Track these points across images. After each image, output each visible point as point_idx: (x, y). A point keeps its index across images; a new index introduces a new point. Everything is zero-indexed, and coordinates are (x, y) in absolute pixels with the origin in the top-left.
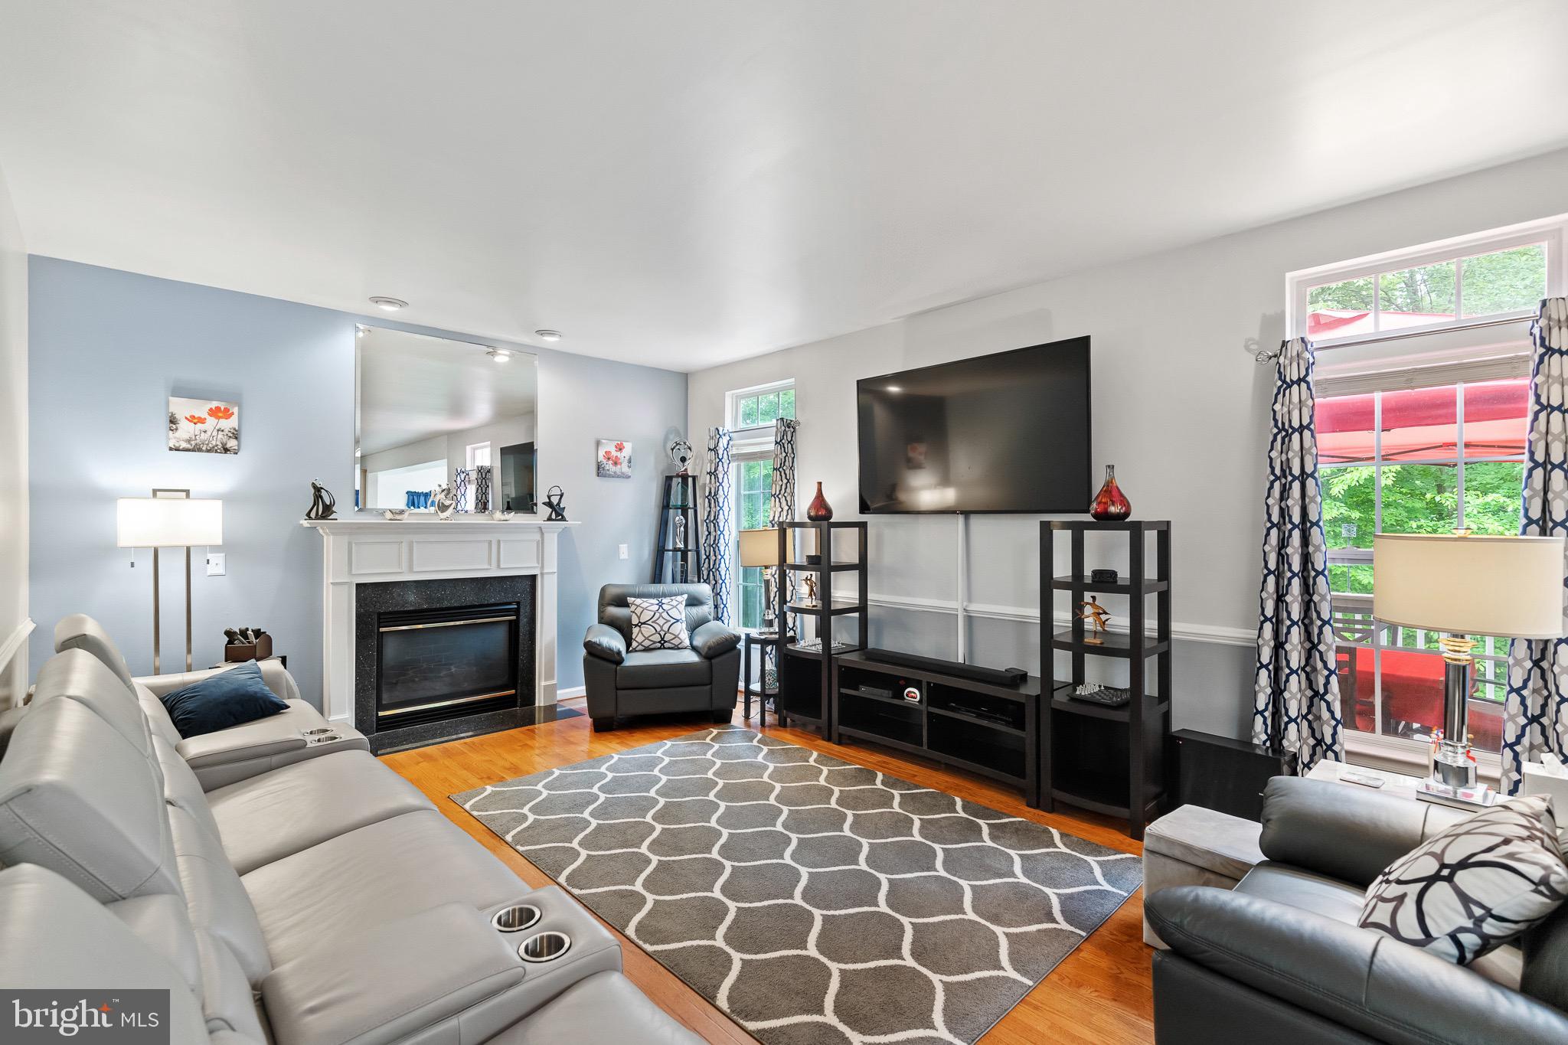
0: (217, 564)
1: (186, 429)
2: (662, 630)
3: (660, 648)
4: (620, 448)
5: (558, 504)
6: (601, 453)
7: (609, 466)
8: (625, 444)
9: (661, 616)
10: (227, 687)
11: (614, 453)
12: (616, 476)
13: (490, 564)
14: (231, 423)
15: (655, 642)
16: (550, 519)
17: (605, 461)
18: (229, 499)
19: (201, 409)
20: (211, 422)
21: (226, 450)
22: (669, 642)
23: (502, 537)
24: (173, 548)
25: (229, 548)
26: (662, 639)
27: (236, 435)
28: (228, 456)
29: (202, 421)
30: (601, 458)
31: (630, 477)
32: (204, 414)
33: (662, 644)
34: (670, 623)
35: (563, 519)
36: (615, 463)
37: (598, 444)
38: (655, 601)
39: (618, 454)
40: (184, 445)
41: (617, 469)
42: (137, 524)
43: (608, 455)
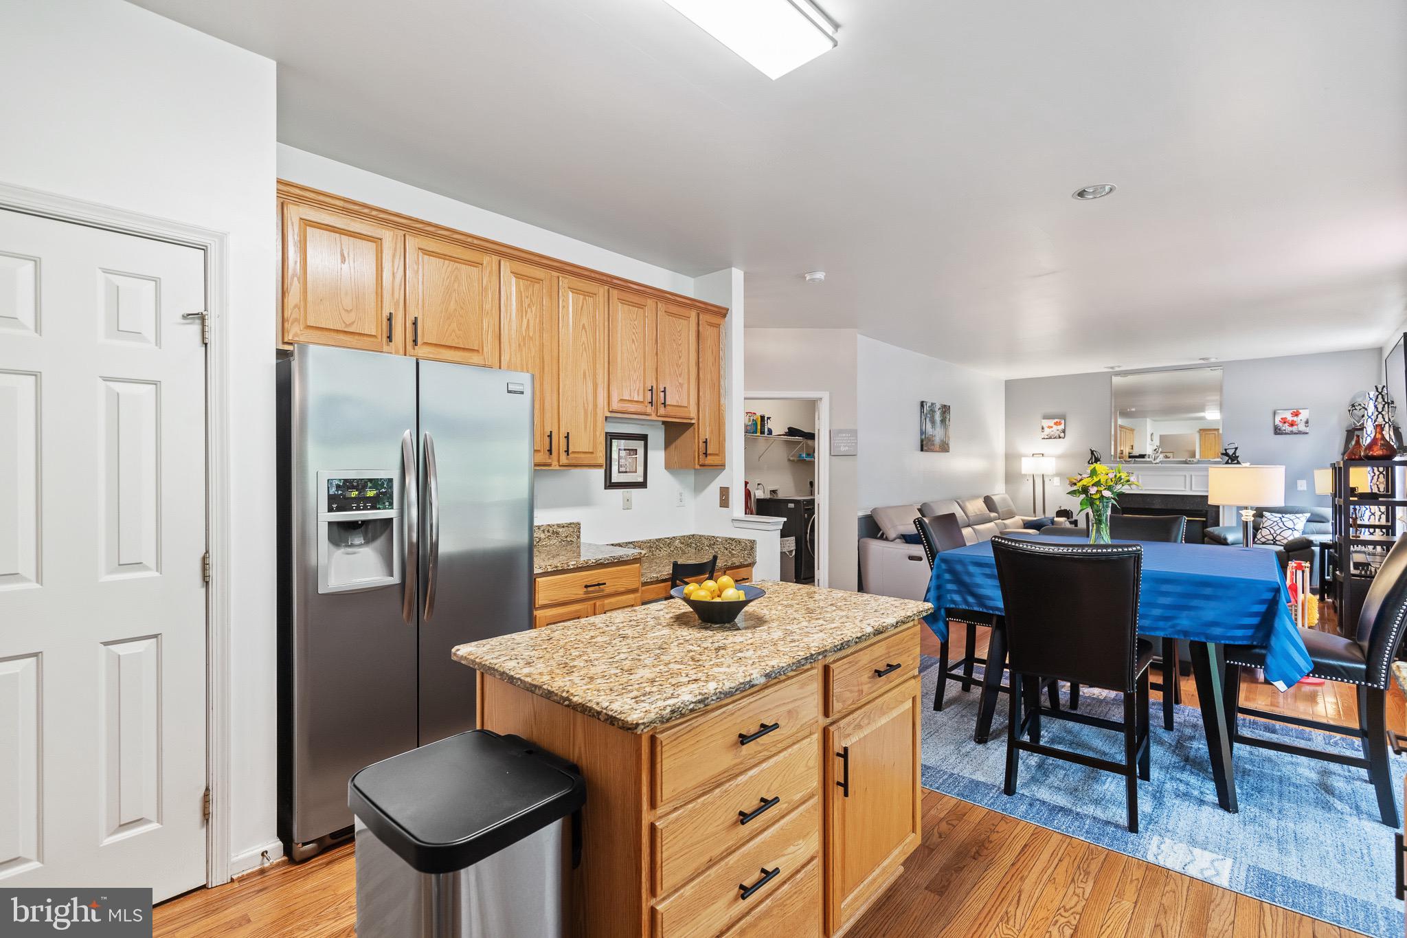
0: (1057, 481)
1: (1047, 431)
2: (1275, 533)
3: (1274, 544)
4: (1296, 414)
5: (1235, 453)
6: (1278, 419)
7: (1286, 428)
8: (1301, 411)
9: (1278, 524)
11: (1290, 418)
12: (1292, 433)
13: (1185, 488)
14: (1062, 427)
15: (1269, 540)
16: (1227, 463)
17: (1281, 425)
18: (1059, 457)
19: (1051, 423)
20: (1055, 427)
21: (1060, 438)
22: (1279, 541)
23: (1193, 473)
24: (1038, 475)
25: (1058, 474)
26: (1274, 539)
28: (1061, 439)
29: (1052, 427)
30: (1277, 422)
31: (1307, 433)
32: (1053, 424)
33: (1274, 542)
34: (1282, 529)
35: (1238, 463)
36: (1292, 425)
37: (1275, 413)
38: (1280, 515)
39: (1295, 419)
40: (1046, 437)
41: (1294, 429)
42: (1027, 466)
43: (1284, 421)
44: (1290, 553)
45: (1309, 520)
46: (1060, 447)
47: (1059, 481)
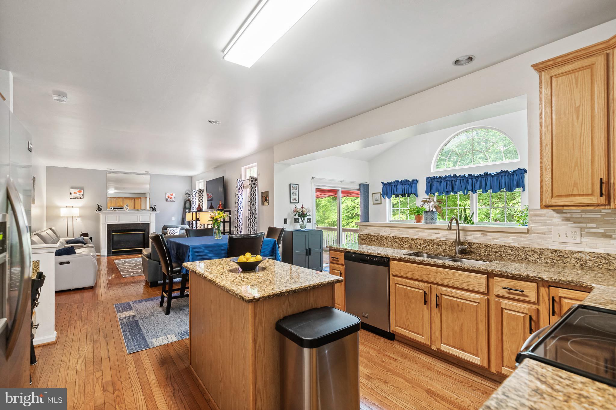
0: (79, 220)
1: (73, 195)
4: (172, 195)
5: (155, 208)
6: (167, 196)
7: (169, 199)
9: (172, 231)
10: (76, 240)
11: (170, 196)
12: (171, 201)
13: (138, 220)
14: (82, 193)
16: (152, 211)
18: (80, 208)
19: (76, 191)
20: (78, 193)
21: (81, 198)
23: (141, 215)
24: (70, 217)
25: (81, 216)
27: (83, 196)
29: (76, 193)
31: (175, 201)
32: (76, 192)
35: (156, 211)
36: (171, 198)
37: (166, 194)
39: (172, 196)
40: (73, 198)
41: (171, 200)
42: (64, 212)
43: (169, 196)
45: (180, 230)
46: (80, 203)
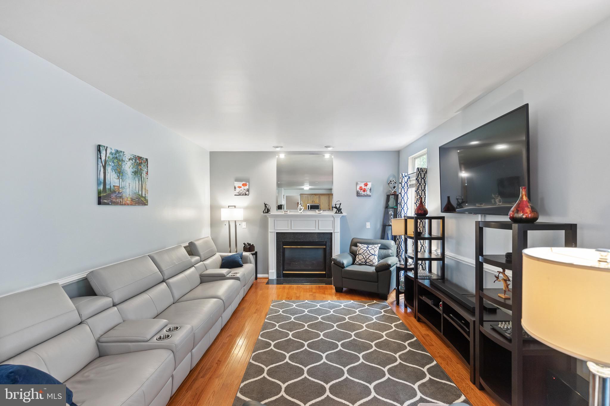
0: (244, 225)
1: (238, 190)
2: (366, 257)
3: (365, 265)
4: (366, 185)
5: (339, 207)
6: (358, 187)
7: (362, 192)
8: (368, 183)
9: (366, 252)
11: (363, 187)
12: (364, 196)
13: (316, 228)
14: (247, 187)
15: (363, 262)
16: (336, 213)
17: (359, 190)
18: (246, 208)
19: (240, 184)
20: (243, 187)
21: (246, 195)
22: (368, 263)
23: (320, 219)
24: (233, 221)
25: (246, 220)
26: (366, 261)
27: (248, 190)
28: (246, 196)
29: (241, 187)
30: (358, 189)
31: (370, 196)
32: (241, 185)
33: (366, 263)
34: (369, 255)
35: (341, 213)
36: (364, 191)
37: (357, 184)
38: (366, 246)
39: (365, 187)
40: (237, 194)
41: (365, 193)
42: (225, 215)
43: (361, 188)
44: (379, 273)
45: (380, 248)
46: (244, 201)
47: (245, 224)
